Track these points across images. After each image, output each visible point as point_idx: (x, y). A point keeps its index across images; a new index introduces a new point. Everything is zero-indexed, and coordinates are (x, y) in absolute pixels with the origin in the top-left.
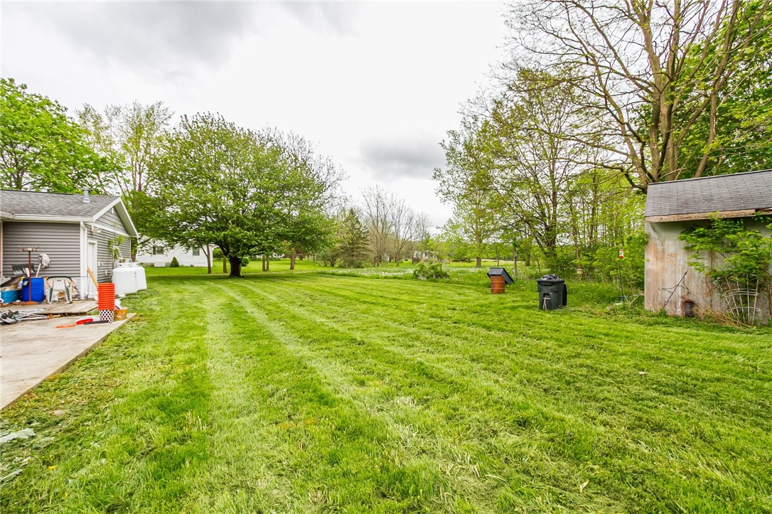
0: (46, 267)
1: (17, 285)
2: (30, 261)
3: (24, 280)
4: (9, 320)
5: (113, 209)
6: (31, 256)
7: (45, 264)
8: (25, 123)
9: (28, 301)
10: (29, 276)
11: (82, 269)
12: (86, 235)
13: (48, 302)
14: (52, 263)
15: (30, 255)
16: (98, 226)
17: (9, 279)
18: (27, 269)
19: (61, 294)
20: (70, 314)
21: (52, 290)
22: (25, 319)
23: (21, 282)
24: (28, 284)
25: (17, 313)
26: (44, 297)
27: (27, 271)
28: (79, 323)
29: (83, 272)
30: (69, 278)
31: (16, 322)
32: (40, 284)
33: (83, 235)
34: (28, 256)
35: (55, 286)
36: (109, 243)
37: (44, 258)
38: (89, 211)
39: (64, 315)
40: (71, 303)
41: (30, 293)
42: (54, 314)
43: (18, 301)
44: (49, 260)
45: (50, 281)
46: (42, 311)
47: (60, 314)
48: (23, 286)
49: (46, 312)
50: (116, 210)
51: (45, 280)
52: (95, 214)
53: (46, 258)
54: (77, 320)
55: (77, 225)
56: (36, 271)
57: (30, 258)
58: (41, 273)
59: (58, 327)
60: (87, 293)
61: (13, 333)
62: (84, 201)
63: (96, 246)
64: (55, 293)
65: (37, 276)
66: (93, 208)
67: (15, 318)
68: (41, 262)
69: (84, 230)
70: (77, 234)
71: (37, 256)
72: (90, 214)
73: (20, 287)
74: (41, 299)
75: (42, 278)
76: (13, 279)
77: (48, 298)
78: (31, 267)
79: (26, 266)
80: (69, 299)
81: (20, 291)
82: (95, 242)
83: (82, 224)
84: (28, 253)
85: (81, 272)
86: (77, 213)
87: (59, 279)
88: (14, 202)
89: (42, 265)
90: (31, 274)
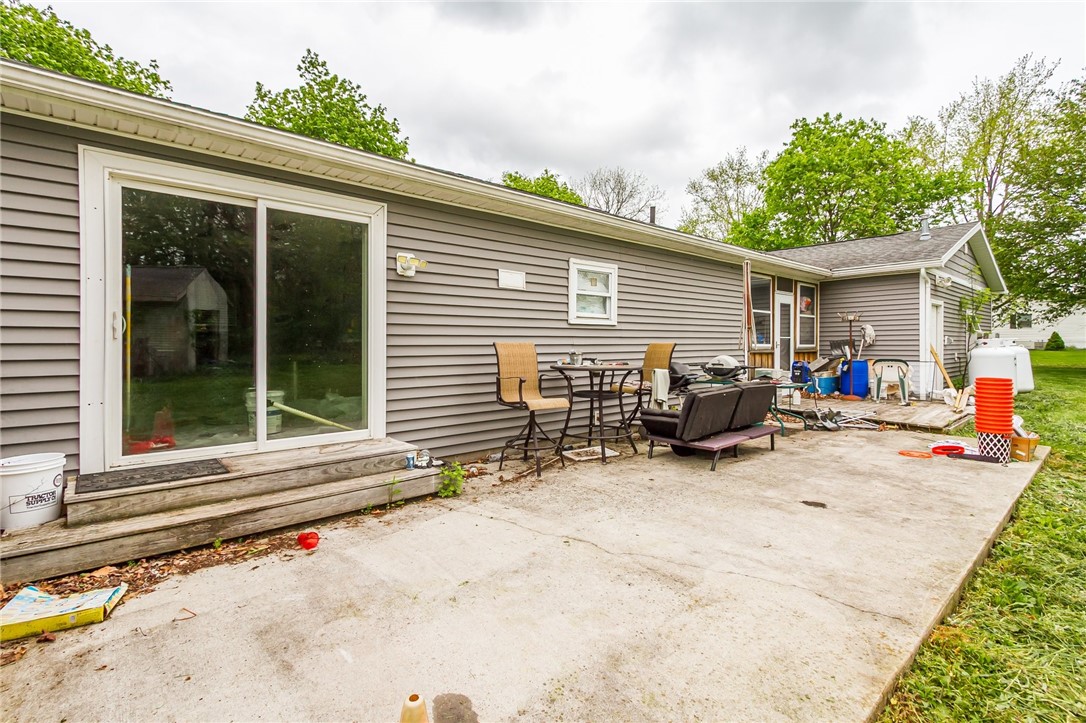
0: (870, 345)
1: (834, 369)
2: (851, 336)
3: (844, 363)
4: (829, 424)
5: (966, 247)
6: (853, 329)
7: (869, 340)
8: (841, 161)
9: (849, 394)
10: (849, 358)
11: (922, 348)
12: (929, 290)
13: (875, 399)
14: (878, 338)
15: (851, 326)
16: (946, 275)
17: (827, 360)
18: (847, 347)
19: (891, 387)
20: (914, 428)
21: (879, 381)
22: (850, 425)
23: (840, 366)
24: (849, 369)
25: (838, 413)
26: (868, 391)
27: (847, 349)
28: (936, 451)
29: (924, 354)
30: (905, 362)
31: (838, 429)
32: (863, 370)
33: (924, 290)
34: (848, 329)
35: (883, 374)
36: (960, 306)
37: (867, 331)
38: (934, 251)
39: (903, 426)
40: (908, 405)
41: (853, 383)
42: (888, 423)
43: (837, 393)
44: (874, 334)
45: (878, 366)
46: (870, 415)
47: (898, 424)
48: (843, 372)
49: (877, 418)
50: (970, 248)
51: (870, 364)
52: (944, 253)
53: (870, 331)
54: (933, 445)
55: (913, 277)
56: (857, 351)
57: (851, 331)
58: (864, 353)
59: (901, 453)
60: (930, 390)
61: (838, 451)
62: (922, 238)
63: (942, 310)
64: (884, 385)
65: (858, 359)
66: (938, 246)
67: (836, 422)
68: (864, 336)
69: (926, 282)
70: (916, 291)
71: (859, 329)
72: (936, 254)
73: (839, 373)
74: (864, 393)
75: (866, 361)
76: (831, 361)
77: (874, 392)
78: (852, 344)
79: (845, 343)
80: (904, 398)
81: (837, 378)
82: (941, 302)
83: (923, 272)
84: (848, 324)
85: (922, 353)
86: (915, 256)
87: (890, 363)
88: (832, 256)
89: (865, 341)
90: (852, 355)
